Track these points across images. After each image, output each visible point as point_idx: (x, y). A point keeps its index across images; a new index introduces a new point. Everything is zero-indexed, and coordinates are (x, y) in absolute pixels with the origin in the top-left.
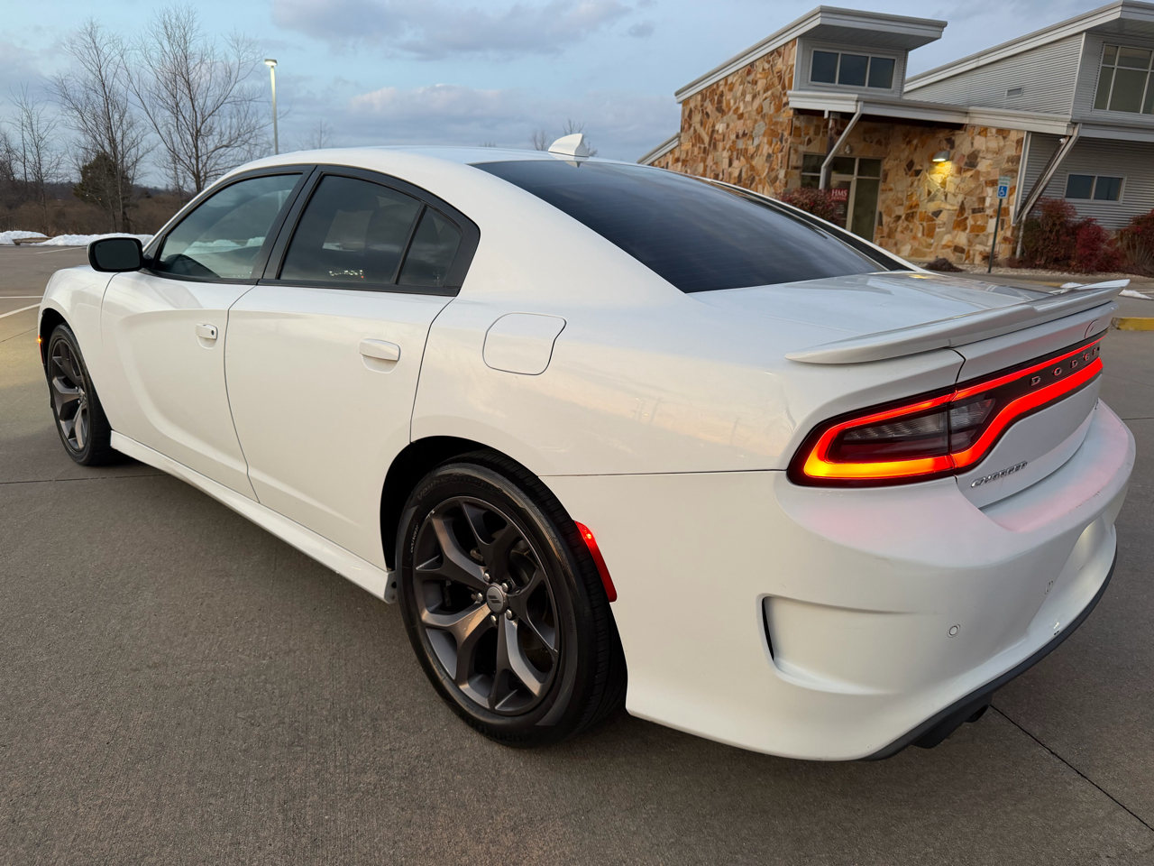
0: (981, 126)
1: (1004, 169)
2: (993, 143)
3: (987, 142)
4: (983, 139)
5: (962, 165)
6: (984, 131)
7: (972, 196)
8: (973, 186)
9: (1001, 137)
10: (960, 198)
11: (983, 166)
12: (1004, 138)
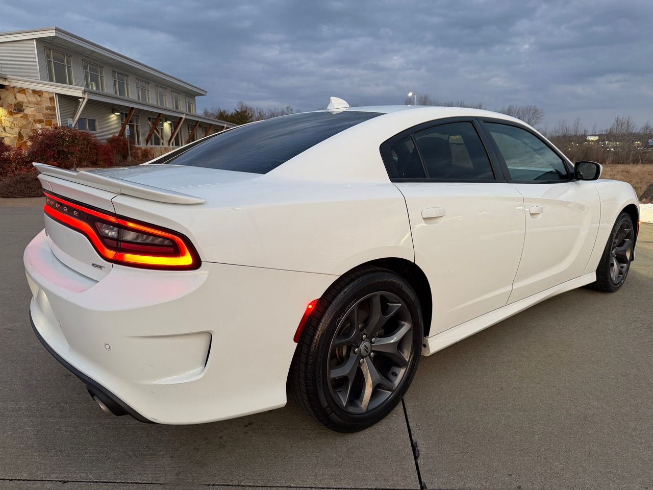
0: (19, 88)
1: (45, 114)
2: (33, 99)
3: (27, 98)
4: (23, 95)
5: (12, 110)
6: (23, 91)
7: (26, 128)
8: (25, 123)
9: (37, 95)
10: (17, 130)
11: (29, 111)
12: (40, 96)
